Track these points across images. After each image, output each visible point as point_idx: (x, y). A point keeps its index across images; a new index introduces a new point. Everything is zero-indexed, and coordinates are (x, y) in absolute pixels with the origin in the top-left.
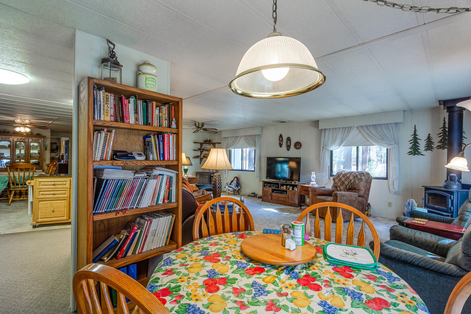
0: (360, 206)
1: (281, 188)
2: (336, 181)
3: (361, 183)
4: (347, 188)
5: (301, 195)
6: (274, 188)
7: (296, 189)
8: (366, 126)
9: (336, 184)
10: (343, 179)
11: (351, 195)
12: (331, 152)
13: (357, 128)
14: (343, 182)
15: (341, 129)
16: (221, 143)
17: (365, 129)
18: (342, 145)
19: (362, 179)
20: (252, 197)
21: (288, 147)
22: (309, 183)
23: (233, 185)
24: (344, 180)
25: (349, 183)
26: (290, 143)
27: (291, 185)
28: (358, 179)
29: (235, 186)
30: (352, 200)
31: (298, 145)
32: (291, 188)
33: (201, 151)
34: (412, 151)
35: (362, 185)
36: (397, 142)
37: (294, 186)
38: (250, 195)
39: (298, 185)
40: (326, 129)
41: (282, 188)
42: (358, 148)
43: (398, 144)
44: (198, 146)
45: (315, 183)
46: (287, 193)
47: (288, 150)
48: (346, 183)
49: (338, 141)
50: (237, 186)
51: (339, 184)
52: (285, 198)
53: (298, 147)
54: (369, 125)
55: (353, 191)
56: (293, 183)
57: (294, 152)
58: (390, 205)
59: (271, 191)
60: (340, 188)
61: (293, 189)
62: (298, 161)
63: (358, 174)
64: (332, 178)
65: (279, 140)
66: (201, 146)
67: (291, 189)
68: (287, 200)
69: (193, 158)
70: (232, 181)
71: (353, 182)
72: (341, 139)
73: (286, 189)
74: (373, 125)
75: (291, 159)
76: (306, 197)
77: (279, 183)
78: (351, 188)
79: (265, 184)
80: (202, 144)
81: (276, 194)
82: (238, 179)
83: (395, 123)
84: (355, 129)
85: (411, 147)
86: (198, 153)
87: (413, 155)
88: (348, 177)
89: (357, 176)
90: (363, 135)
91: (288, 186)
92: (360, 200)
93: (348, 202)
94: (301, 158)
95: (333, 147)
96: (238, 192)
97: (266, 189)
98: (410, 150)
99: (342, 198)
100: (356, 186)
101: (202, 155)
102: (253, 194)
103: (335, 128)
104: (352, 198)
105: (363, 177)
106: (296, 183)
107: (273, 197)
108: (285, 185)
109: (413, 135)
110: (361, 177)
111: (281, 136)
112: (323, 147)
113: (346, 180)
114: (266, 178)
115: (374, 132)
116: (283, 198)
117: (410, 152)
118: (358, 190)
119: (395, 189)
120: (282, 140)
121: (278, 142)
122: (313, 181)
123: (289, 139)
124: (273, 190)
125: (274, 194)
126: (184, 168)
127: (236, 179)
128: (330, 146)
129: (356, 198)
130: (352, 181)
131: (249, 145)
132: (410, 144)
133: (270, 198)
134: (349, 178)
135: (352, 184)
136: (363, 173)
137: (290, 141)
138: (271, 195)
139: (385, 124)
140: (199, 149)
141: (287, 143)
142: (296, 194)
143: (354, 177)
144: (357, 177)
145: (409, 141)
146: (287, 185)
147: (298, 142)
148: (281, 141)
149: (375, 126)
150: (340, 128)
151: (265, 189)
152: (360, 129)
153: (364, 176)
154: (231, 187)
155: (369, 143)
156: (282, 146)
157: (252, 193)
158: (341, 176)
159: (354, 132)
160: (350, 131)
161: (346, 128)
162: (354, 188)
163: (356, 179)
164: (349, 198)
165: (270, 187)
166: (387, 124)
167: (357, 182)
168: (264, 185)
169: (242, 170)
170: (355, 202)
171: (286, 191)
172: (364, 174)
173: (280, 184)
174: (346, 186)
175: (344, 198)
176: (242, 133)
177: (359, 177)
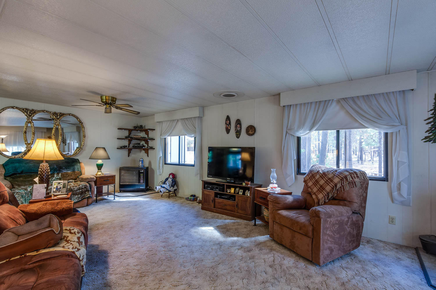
0: (355, 229)
1: (227, 192)
2: (310, 184)
3: (354, 189)
4: (330, 197)
5: (256, 203)
6: (217, 191)
7: (248, 193)
8: (352, 98)
9: (310, 190)
10: (322, 182)
11: (342, 212)
12: (299, 139)
13: (338, 101)
14: (321, 186)
15: (313, 105)
16: (154, 130)
17: (351, 102)
18: (315, 129)
19: (355, 182)
20: (191, 201)
21: (238, 134)
22: (267, 186)
23: (168, 184)
24: (324, 184)
25: (333, 188)
26: (241, 128)
27: (241, 188)
28: (349, 183)
29: (169, 185)
30: (343, 221)
31: (251, 130)
32: (241, 191)
33: (129, 140)
34: (431, 136)
35: (354, 193)
36: (404, 121)
37: (245, 189)
38: (188, 198)
39: (252, 188)
40: (291, 105)
41: (229, 191)
42: (338, 132)
43: (406, 125)
44: (126, 133)
45: (276, 186)
46: (235, 199)
47: (238, 137)
48: (328, 188)
49: (308, 124)
50: (173, 186)
51: (315, 190)
52: (233, 206)
53: (252, 133)
54: (358, 97)
55: (342, 203)
56: (244, 184)
57: (245, 141)
58: (392, 220)
59: (213, 195)
60: (317, 196)
61: (244, 193)
62: (251, 151)
63: (347, 173)
64: (301, 178)
65: (226, 123)
66: (130, 134)
67: (242, 194)
68: (235, 209)
69: (117, 148)
70: (167, 179)
71: (341, 187)
72: (313, 120)
73: (234, 193)
74: (363, 96)
75: (244, 150)
76: (263, 207)
77: (224, 185)
78: (337, 198)
79: (206, 185)
80: (130, 131)
81: (221, 200)
82: (174, 176)
83: (400, 91)
84: (334, 104)
85: (428, 129)
86: (126, 143)
87: (432, 142)
88: (329, 179)
89: (346, 177)
90: (347, 112)
91: (237, 189)
92: (354, 220)
93: (338, 226)
94: (255, 147)
95: (301, 131)
96: (175, 193)
97: (208, 193)
98: (427, 134)
99: (328, 219)
100: (345, 195)
101: (131, 146)
102: (192, 198)
103: (305, 104)
104: (343, 218)
105: (357, 180)
106: (248, 184)
107: (216, 204)
108: (233, 187)
109: (431, 110)
110: (353, 179)
111: (228, 118)
112: (287, 132)
113: (327, 183)
114: (208, 177)
115: (364, 106)
116: (229, 205)
117: (426, 138)
118: (349, 201)
119: (404, 198)
120: (230, 123)
121: (224, 126)
122: (273, 183)
123: (238, 122)
124: (216, 195)
125: (218, 200)
126: (97, 163)
127: (171, 177)
128: (298, 130)
129: (349, 218)
130: (339, 186)
131: (188, 132)
132: (427, 124)
133: (213, 205)
134: (332, 181)
135: (338, 190)
136: (355, 173)
137: (240, 124)
138: (214, 201)
139: (383, 94)
140: (126, 138)
141: (236, 127)
142: (249, 201)
143: (342, 180)
144: (347, 180)
145: (425, 120)
146: (235, 187)
147: (251, 125)
148: (228, 125)
149: (367, 98)
150: (311, 103)
151: (206, 192)
152: (343, 103)
153: (358, 177)
154: (164, 187)
155: (357, 125)
156: (229, 132)
157: (192, 196)
158: (318, 177)
159: (334, 108)
160: (327, 107)
161: (320, 102)
162: (342, 198)
163: (345, 183)
164: (339, 219)
165: (212, 189)
166: (387, 93)
167: (347, 188)
168: (204, 186)
169: (179, 165)
170: (347, 225)
171: (234, 196)
172: (357, 174)
173: (226, 185)
174: (328, 193)
175: (331, 219)
176: (179, 116)
177: (350, 179)
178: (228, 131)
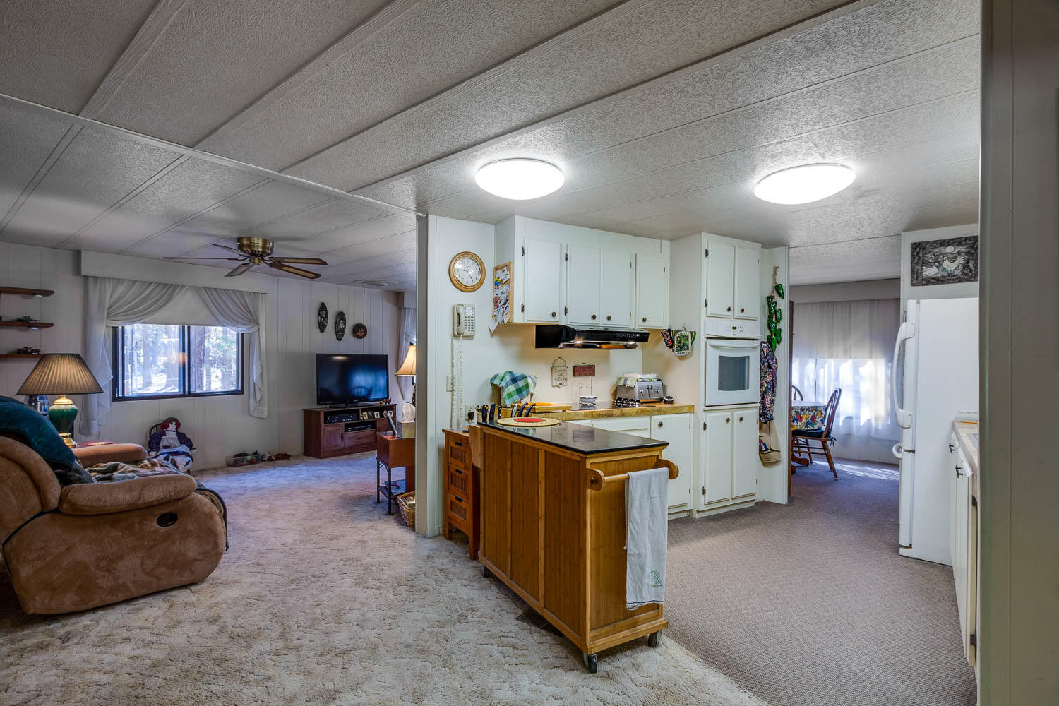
6: (349, 421)
26: (345, 325)
31: (360, 331)
32: (377, 414)
47: (339, 338)
53: (361, 335)
57: (350, 345)
61: (382, 415)
65: (319, 315)
73: (369, 418)
77: (359, 409)
79: (329, 416)
81: (356, 433)
91: (370, 413)
97: (333, 429)
106: (388, 402)
111: (323, 307)
114: (318, 404)
116: (367, 436)
120: (326, 316)
121: (315, 319)
123: (341, 316)
124: (347, 427)
125: (350, 434)
127: (173, 427)
137: (344, 320)
141: (337, 323)
147: (358, 324)
148: (323, 318)
151: (329, 428)
156: (324, 330)
165: (339, 420)
168: (326, 418)
169: (187, 395)
171: (374, 423)
173: (362, 409)
178: (322, 327)
